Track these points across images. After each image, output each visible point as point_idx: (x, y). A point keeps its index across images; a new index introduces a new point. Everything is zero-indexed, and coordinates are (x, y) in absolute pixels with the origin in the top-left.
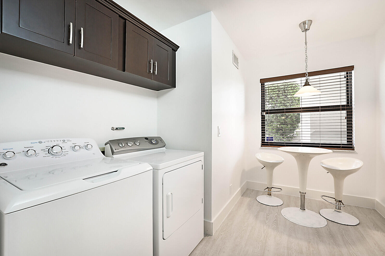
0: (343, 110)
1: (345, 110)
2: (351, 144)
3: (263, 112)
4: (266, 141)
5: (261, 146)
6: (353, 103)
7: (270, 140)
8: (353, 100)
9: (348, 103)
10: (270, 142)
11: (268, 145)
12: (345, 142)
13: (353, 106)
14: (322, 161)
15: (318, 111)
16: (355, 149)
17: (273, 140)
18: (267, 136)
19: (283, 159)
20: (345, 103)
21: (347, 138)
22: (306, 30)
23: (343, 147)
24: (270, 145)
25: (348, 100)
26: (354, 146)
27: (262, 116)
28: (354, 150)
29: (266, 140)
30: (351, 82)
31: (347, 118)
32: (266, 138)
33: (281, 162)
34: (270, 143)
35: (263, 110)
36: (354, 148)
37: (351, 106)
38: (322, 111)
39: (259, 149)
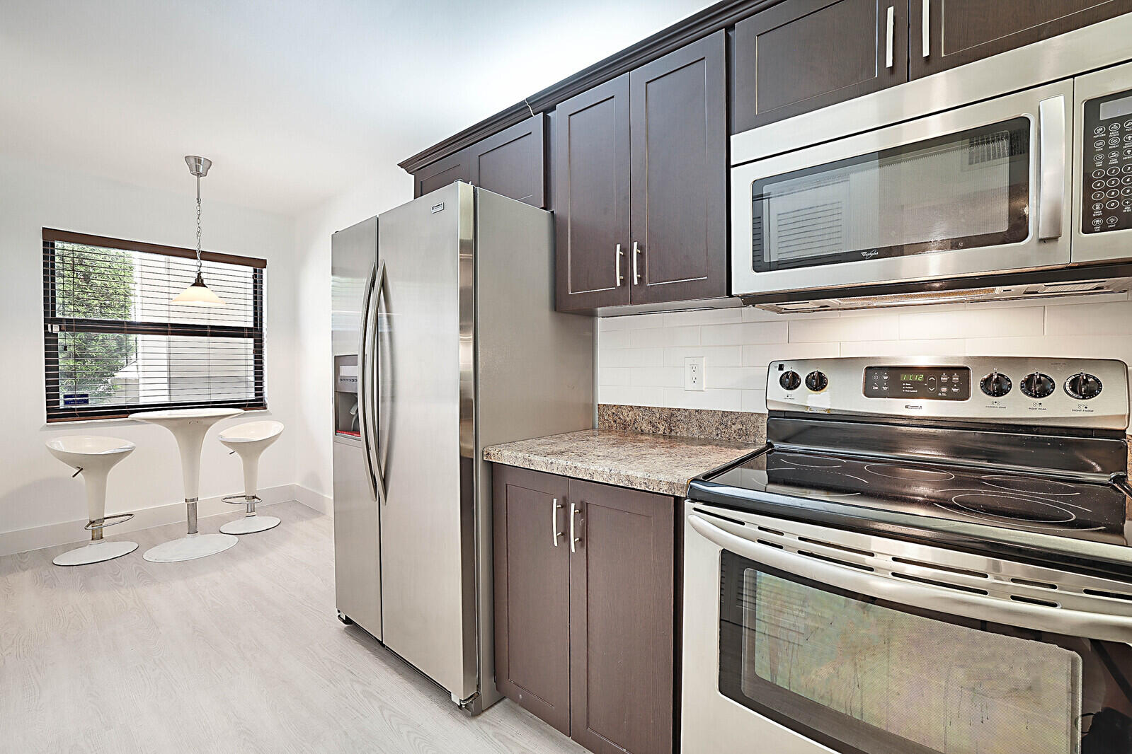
0: (249, 336)
1: (252, 337)
2: (262, 399)
3: (49, 325)
4: (62, 405)
5: (47, 422)
6: (264, 326)
7: (79, 402)
8: (265, 320)
9: (255, 324)
10: (78, 407)
11: (74, 415)
12: (252, 396)
13: (264, 331)
14: (221, 434)
15: (205, 334)
16: (268, 407)
17: (86, 402)
18: (63, 391)
19: (133, 444)
20: (251, 325)
21: (256, 388)
22: (199, 175)
23: (250, 405)
24: (81, 415)
25: (255, 319)
26: (267, 401)
27: (46, 334)
28: (266, 408)
29: (62, 403)
30: (261, 288)
31: (255, 352)
32: (61, 396)
33: (127, 450)
34: (78, 409)
35: (50, 318)
36: (266, 405)
37: (262, 330)
38: (213, 335)
39: (42, 429)
